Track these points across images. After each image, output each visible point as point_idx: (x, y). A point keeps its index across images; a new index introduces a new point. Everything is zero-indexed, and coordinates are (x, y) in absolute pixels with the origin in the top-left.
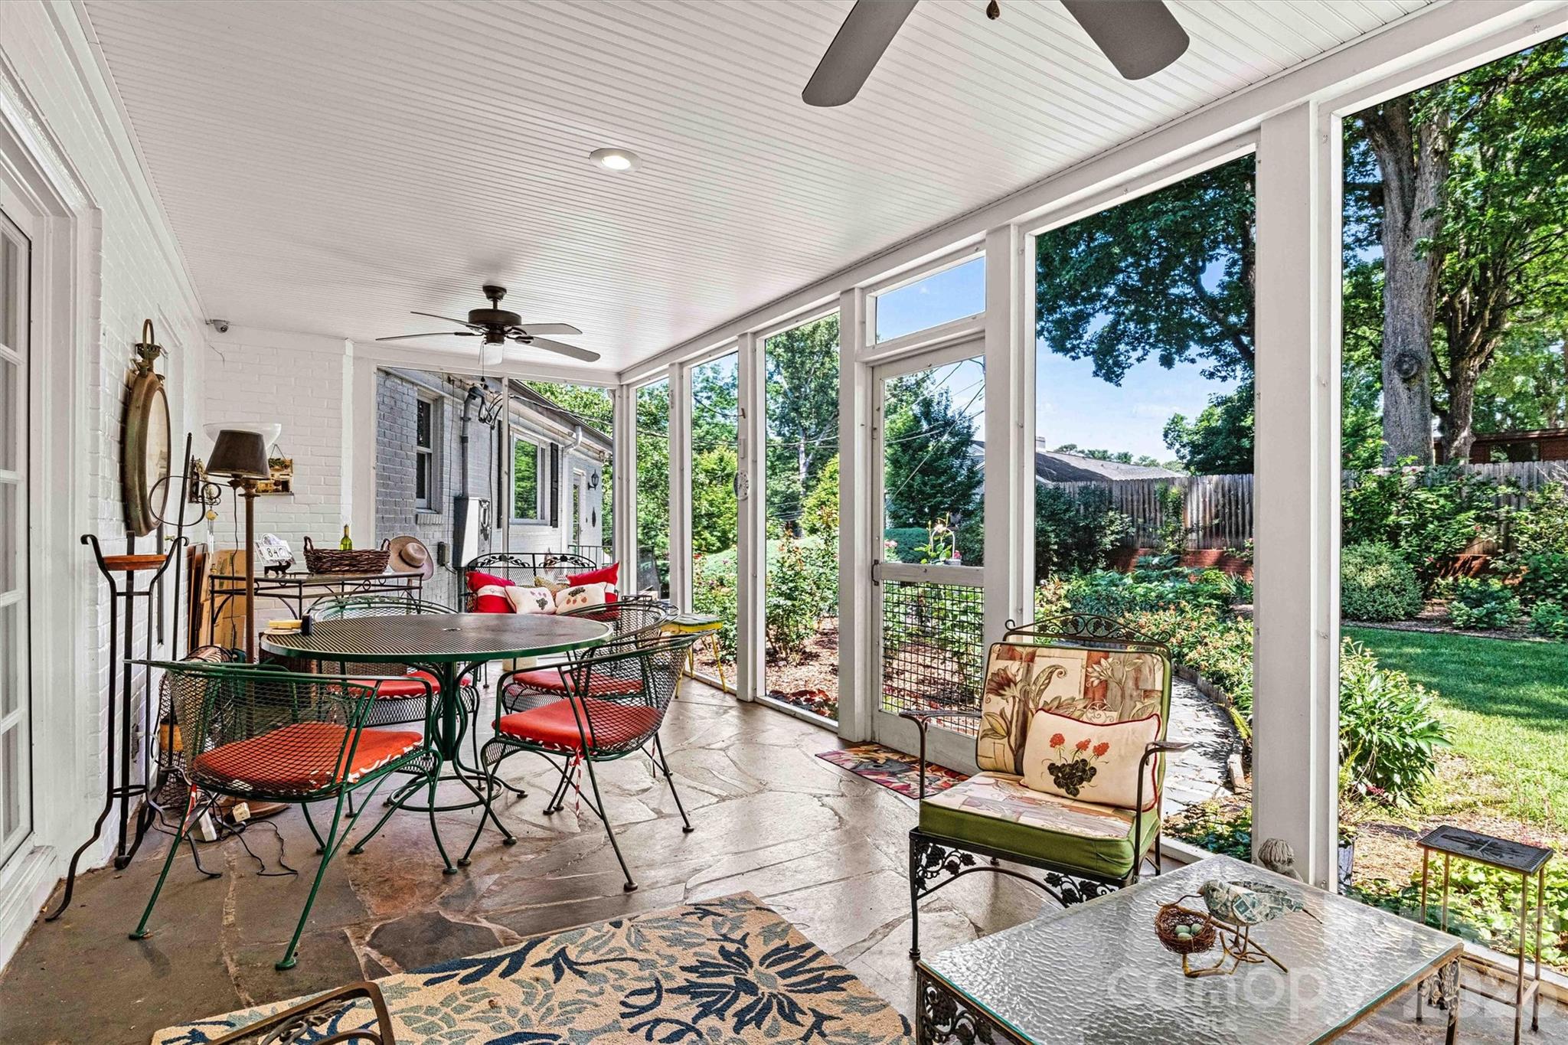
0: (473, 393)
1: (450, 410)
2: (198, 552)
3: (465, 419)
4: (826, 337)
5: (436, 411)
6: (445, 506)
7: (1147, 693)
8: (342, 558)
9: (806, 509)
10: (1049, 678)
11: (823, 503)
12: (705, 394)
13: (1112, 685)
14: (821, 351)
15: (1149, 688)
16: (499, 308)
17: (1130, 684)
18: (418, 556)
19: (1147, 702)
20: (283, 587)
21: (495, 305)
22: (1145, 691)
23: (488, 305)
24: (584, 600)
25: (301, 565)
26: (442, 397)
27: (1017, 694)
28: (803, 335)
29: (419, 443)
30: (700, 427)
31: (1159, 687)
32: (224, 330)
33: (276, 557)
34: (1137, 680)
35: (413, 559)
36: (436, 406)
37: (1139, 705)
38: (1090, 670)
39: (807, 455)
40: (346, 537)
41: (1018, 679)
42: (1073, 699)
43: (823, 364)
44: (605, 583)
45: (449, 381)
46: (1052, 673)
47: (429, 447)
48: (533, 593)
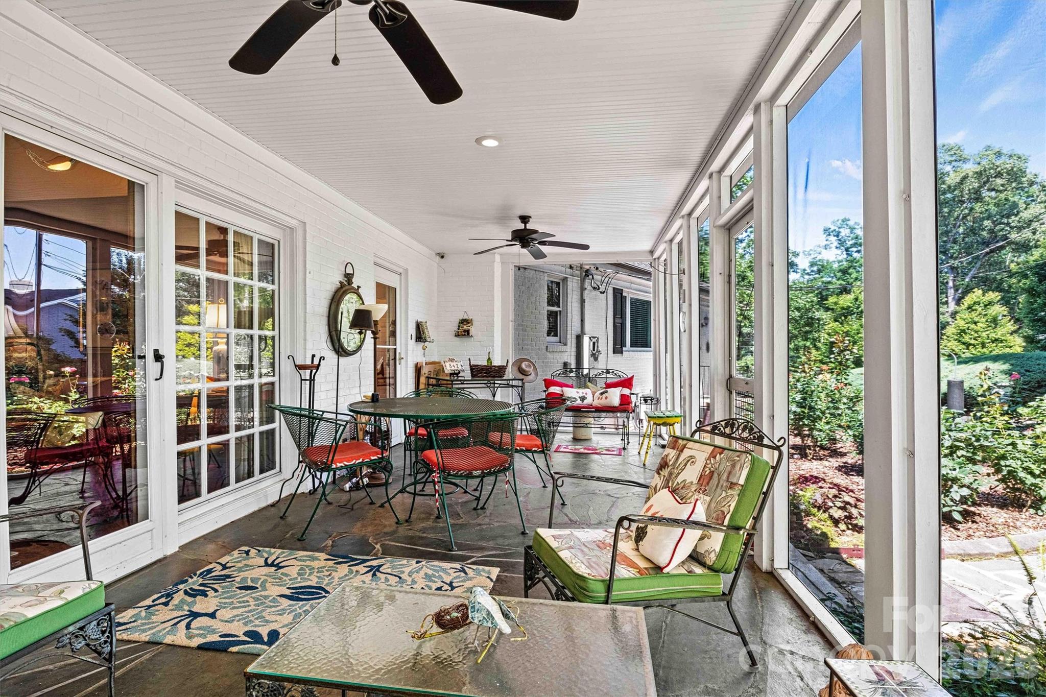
0: (587, 273)
1: (573, 285)
2: (419, 366)
3: (583, 289)
4: (976, 185)
5: (563, 286)
6: (569, 342)
7: (732, 485)
8: (482, 369)
9: (945, 337)
10: (686, 465)
11: (964, 331)
12: (855, 249)
13: (716, 475)
14: (969, 199)
15: (735, 481)
16: (528, 228)
17: (725, 477)
18: (527, 369)
19: (730, 492)
20: (462, 384)
21: (525, 226)
22: (732, 483)
23: (522, 226)
24: (606, 398)
25: (467, 375)
26: (566, 278)
27: (666, 475)
28: (949, 187)
29: (549, 304)
30: (850, 275)
31: (742, 481)
32: (442, 257)
33: (453, 368)
34: (730, 473)
35: (524, 371)
36: (563, 284)
37: (724, 494)
38: (708, 462)
39: (956, 290)
40: (489, 359)
41: (671, 463)
42: (692, 483)
43: (971, 209)
44: (621, 388)
45: (571, 267)
46: (688, 461)
47: (559, 307)
48: (578, 392)
